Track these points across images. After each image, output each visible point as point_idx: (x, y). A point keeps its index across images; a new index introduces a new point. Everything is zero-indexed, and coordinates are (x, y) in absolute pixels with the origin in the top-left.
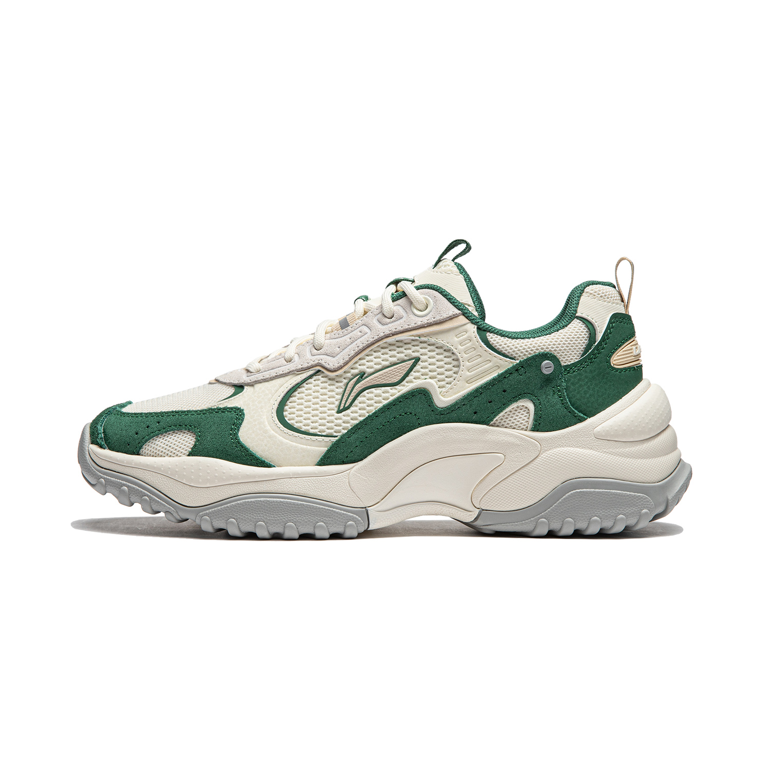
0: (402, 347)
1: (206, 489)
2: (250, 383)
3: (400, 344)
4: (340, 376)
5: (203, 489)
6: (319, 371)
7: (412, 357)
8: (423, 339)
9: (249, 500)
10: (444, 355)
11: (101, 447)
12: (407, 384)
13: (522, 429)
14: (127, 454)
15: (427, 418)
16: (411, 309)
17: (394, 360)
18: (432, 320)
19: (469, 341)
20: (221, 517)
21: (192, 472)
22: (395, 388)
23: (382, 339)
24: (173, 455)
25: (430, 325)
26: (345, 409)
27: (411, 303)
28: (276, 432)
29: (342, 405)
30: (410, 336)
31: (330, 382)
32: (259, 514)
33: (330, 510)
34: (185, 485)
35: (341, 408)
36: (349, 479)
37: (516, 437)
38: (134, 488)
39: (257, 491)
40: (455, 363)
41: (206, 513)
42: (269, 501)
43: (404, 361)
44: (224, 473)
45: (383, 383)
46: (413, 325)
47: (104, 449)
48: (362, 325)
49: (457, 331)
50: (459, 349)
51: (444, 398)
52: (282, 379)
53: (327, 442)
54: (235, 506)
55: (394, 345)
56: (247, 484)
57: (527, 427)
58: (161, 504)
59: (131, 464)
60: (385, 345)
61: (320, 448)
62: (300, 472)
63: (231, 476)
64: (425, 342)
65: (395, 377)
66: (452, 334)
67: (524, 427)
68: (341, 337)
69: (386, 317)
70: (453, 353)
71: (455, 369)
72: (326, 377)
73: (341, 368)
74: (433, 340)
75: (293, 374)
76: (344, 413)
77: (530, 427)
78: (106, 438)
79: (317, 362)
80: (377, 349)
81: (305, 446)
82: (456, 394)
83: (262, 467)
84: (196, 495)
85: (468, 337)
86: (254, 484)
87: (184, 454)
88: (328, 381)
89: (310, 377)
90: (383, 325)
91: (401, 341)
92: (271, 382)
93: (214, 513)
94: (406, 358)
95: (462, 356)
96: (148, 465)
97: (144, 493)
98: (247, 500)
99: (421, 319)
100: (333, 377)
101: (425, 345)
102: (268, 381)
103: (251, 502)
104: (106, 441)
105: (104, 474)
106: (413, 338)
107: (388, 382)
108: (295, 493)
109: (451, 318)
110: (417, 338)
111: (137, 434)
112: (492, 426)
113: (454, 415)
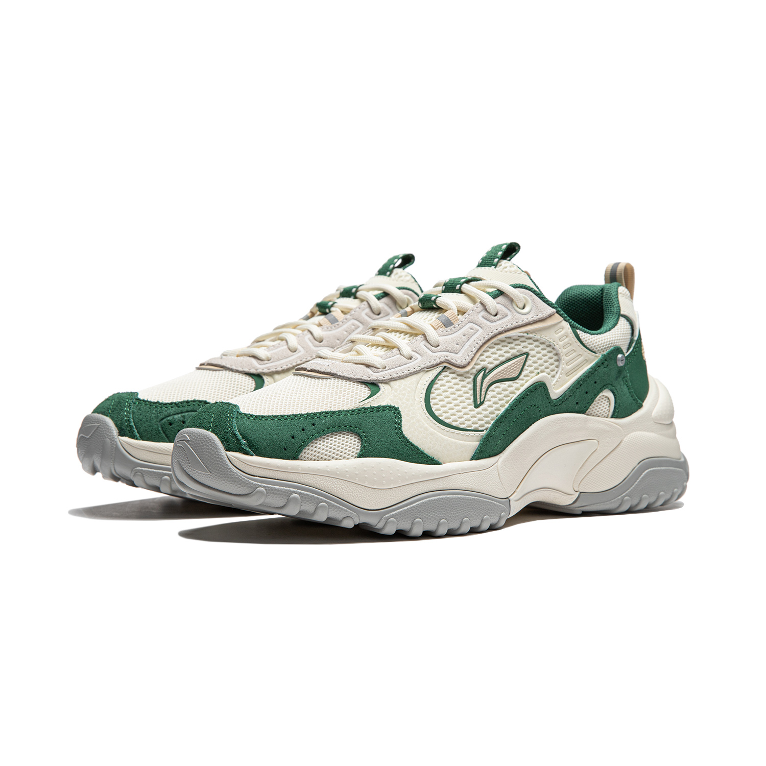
0: (512, 343)
1: (389, 490)
2: (384, 380)
3: (510, 341)
4: (467, 372)
5: (387, 491)
6: (445, 367)
7: (523, 352)
8: (530, 335)
9: (433, 498)
10: (547, 350)
11: (246, 453)
12: (524, 378)
13: (604, 417)
14: (284, 459)
15: (546, 409)
16: (512, 305)
17: (508, 355)
18: (536, 318)
19: (565, 337)
20: (408, 518)
21: (374, 474)
22: (516, 382)
23: (495, 336)
24: (340, 458)
25: (535, 322)
26: (482, 403)
27: (512, 301)
28: (434, 429)
29: (478, 400)
30: (521, 332)
31: (459, 378)
32: (442, 512)
33: (492, 503)
34: (367, 488)
35: (479, 403)
36: (498, 471)
37: (606, 424)
38: (308, 495)
39: (435, 489)
40: (556, 357)
41: (393, 515)
42: (448, 498)
43: (516, 357)
44: (406, 473)
45: (506, 377)
46: (520, 323)
47: (253, 456)
48: (469, 322)
49: (556, 328)
50: (559, 345)
51: (556, 391)
52: (415, 376)
53: (478, 436)
54: (421, 505)
55: (504, 341)
56: (426, 482)
57: (608, 415)
58: (342, 509)
59: (298, 470)
60: (498, 342)
61: (472, 443)
62: (466, 467)
63: (413, 475)
64: (530, 338)
65: (514, 372)
66: (552, 331)
67: (606, 415)
68: (452, 334)
69: (491, 314)
70: (553, 349)
71: (556, 363)
72: (454, 373)
73: (469, 364)
74: (538, 337)
75: (423, 371)
76: (481, 407)
77: (610, 415)
78: (251, 444)
79: (443, 359)
80: (492, 346)
81: (462, 442)
82: (561, 386)
83: (431, 464)
84: (380, 497)
85: (566, 333)
86: (432, 482)
87: (352, 456)
88: (457, 377)
89: (439, 374)
90: (492, 322)
91: (510, 338)
92: (406, 379)
93: (400, 514)
94: (518, 354)
95: (562, 351)
96: (319, 470)
97: (322, 499)
98: (431, 499)
99: (525, 317)
100: (462, 373)
101: (530, 341)
102: (403, 378)
103: (434, 500)
104: (250, 446)
105: (262, 482)
106: (522, 334)
107: (510, 377)
108: (465, 488)
109: (550, 316)
110: (525, 335)
111: (293, 437)
112: (588, 415)
113: (563, 406)
